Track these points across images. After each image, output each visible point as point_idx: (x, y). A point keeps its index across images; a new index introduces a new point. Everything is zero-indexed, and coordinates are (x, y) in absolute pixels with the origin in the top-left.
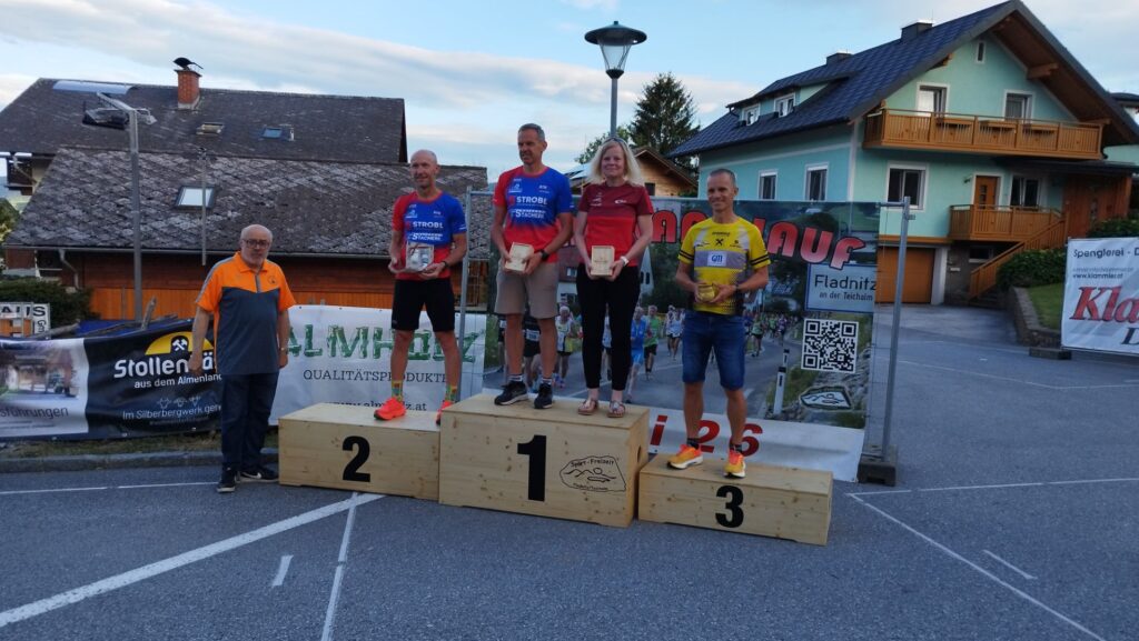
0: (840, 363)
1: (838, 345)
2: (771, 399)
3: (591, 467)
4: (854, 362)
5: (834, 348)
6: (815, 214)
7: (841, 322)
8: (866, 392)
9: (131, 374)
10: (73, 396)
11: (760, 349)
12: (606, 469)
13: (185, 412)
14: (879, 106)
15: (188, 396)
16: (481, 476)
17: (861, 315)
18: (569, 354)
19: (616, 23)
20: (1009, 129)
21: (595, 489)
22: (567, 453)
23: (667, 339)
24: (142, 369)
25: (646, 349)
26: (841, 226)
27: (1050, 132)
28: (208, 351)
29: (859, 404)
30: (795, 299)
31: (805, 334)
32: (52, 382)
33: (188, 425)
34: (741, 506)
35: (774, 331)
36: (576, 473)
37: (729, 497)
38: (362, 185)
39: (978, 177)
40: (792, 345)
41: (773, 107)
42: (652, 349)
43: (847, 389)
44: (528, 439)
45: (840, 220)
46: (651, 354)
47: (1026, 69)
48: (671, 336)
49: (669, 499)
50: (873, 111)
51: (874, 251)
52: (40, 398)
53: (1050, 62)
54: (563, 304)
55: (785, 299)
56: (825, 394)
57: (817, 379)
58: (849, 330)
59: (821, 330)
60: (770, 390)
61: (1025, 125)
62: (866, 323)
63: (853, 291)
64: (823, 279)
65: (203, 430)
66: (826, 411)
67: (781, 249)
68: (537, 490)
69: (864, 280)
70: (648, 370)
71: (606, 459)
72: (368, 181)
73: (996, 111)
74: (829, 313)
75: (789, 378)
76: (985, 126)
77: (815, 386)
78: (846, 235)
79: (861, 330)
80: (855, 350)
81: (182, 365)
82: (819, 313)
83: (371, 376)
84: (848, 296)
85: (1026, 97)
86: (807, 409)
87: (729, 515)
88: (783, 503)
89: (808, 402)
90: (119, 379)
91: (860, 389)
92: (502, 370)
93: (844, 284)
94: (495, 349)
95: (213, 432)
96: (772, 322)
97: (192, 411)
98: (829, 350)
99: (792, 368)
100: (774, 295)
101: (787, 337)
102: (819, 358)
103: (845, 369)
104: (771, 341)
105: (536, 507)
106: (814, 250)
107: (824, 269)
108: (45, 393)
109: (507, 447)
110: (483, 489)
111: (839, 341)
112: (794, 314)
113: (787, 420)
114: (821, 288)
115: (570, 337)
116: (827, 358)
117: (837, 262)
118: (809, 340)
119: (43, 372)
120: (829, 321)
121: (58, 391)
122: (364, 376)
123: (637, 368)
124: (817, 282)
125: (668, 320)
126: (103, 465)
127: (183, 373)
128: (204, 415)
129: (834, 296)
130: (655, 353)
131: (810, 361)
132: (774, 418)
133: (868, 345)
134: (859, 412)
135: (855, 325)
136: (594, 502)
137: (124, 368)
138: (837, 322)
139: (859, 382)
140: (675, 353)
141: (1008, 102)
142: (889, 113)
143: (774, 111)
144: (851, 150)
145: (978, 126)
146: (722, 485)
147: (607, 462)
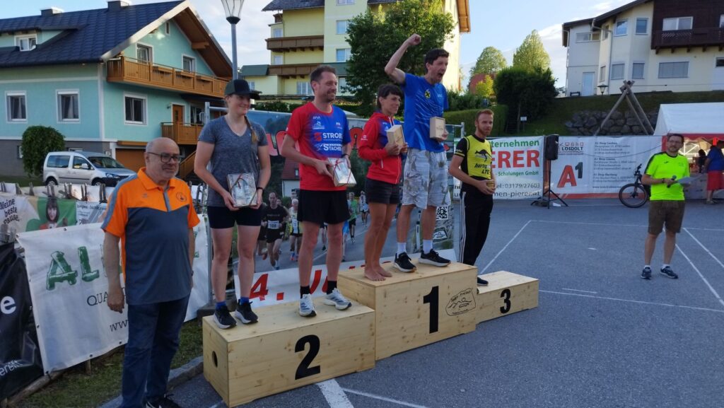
0: (442, 214)
3: (460, 298)
4: (447, 213)
8: (453, 228)
12: (467, 297)
14: (120, 54)
16: (403, 328)
20: (189, 78)
22: (449, 294)
23: (361, 213)
25: (350, 222)
27: (208, 82)
29: (451, 235)
34: (510, 299)
36: (454, 305)
37: (505, 296)
39: (174, 105)
41: (11, 42)
42: (353, 222)
43: (446, 228)
44: (428, 291)
46: (353, 226)
47: (190, 43)
48: (363, 211)
49: (481, 308)
50: (117, 57)
53: (204, 41)
54: (294, 197)
61: (197, 76)
68: (434, 327)
70: (352, 237)
73: (179, 65)
76: (178, 74)
85: (191, 59)
87: (505, 305)
91: (451, 228)
103: (444, 217)
109: (418, 301)
123: (346, 236)
125: (361, 201)
130: (355, 225)
134: (450, 239)
136: (462, 321)
139: (450, 224)
140: (366, 222)
141: (184, 61)
142: (126, 59)
143: (15, 45)
144: (99, 82)
145: (175, 74)
146: (502, 291)
147: (468, 293)
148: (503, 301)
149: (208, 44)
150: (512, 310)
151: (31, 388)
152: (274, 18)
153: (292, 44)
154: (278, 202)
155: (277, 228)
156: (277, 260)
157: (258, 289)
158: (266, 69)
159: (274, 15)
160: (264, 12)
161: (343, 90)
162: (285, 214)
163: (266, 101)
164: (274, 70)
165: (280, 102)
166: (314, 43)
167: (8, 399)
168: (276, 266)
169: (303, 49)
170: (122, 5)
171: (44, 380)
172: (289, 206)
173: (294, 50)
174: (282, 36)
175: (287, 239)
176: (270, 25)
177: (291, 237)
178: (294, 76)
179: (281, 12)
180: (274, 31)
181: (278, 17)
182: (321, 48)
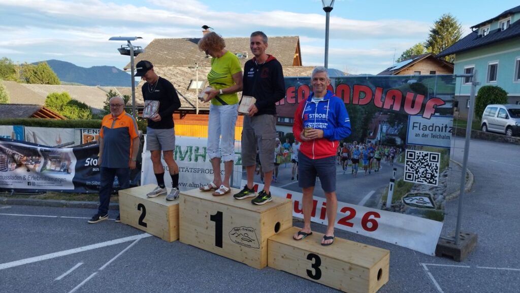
0: (428, 178)
1: (427, 167)
2: (385, 198)
3: (243, 232)
4: (437, 179)
5: (424, 169)
6: (413, 83)
7: (429, 153)
9: (91, 164)
10: (70, 173)
11: (379, 167)
12: (250, 234)
16: (196, 230)
17: (442, 149)
18: (278, 164)
21: (245, 245)
24: (95, 163)
26: (429, 91)
29: (440, 206)
30: (400, 137)
31: (406, 160)
32: (63, 167)
34: (320, 267)
35: (388, 156)
36: (237, 235)
40: (400, 166)
43: (432, 196)
44: (214, 213)
45: (428, 88)
49: (283, 257)
51: (451, 107)
52: (57, 173)
54: (277, 137)
55: (394, 137)
56: (418, 198)
57: (413, 188)
58: (434, 158)
59: (416, 157)
60: (385, 192)
62: (446, 154)
63: (437, 133)
64: (418, 125)
66: (418, 208)
67: (392, 106)
68: (219, 242)
69: (444, 126)
71: (250, 229)
74: (421, 147)
75: (396, 186)
77: (412, 192)
78: (432, 97)
79: (442, 158)
80: (438, 171)
82: (415, 146)
83: (193, 170)
84: (433, 136)
86: (406, 206)
88: (343, 269)
89: (408, 201)
90: (86, 166)
91: (440, 197)
93: (431, 128)
96: (386, 150)
98: (421, 170)
99: (399, 180)
100: (387, 135)
101: (395, 161)
102: (415, 175)
103: (431, 183)
104: (385, 162)
106: (412, 107)
107: (419, 119)
108: (60, 171)
110: (197, 237)
111: (427, 165)
112: (399, 146)
113: (394, 211)
114: (416, 130)
115: (279, 155)
116: (420, 175)
117: (427, 114)
118: (409, 163)
119: (60, 162)
120: (421, 152)
121: (64, 171)
124: (414, 127)
126: (66, 205)
129: (424, 136)
131: (410, 176)
132: (387, 210)
133: (446, 168)
134: (440, 210)
135: (438, 155)
136: (245, 252)
137: (89, 162)
138: (426, 153)
139: (440, 192)
143: (498, 28)
146: (310, 253)
147: (251, 231)
148: (311, 265)
150: (322, 280)
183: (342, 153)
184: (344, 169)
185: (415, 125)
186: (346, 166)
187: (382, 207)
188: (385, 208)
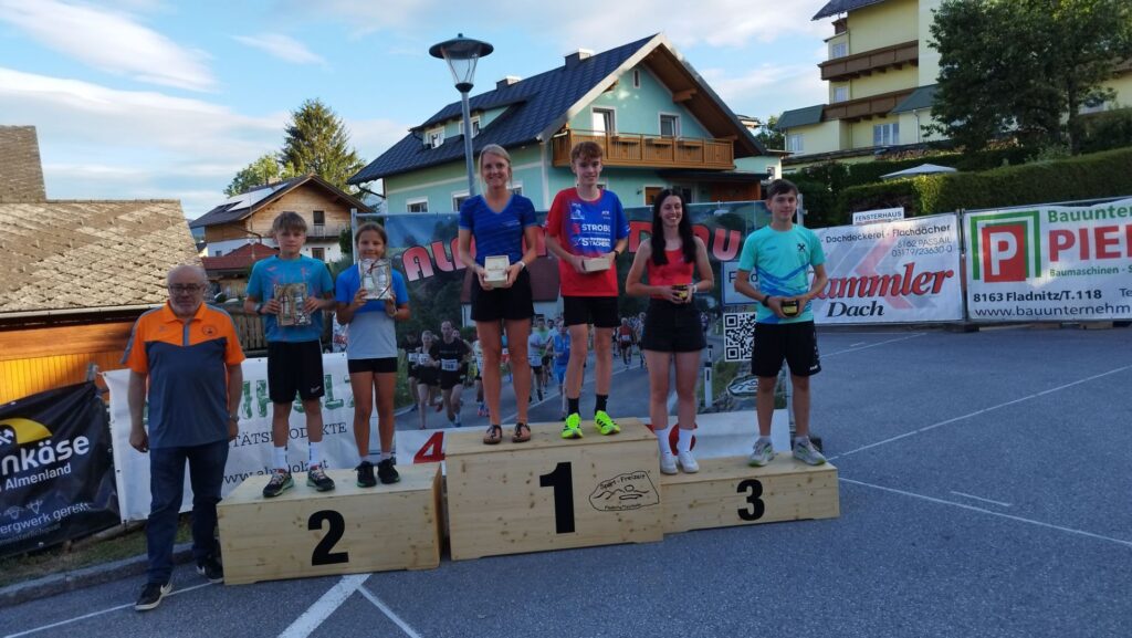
2: (702, 394)
3: (620, 485)
6: (724, 215)
12: (637, 484)
13: (26, 524)
14: (564, 127)
15: (24, 504)
16: (500, 519)
19: (460, 35)
20: (666, 146)
21: (628, 508)
22: (595, 476)
26: (748, 225)
27: (697, 148)
28: (44, 440)
30: (713, 296)
31: (725, 329)
33: (33, 540)
34: (761, 497)
36: (607, 494)
37: (750, 490)
38: (22, 228)
39: (647, 188)
40: (715, 340)
41: (458, 129)
44: (551, 468)
45: (747, 219)
47: (670, 92)
49: (691, 506)
50: (560, 132)
53: (690, 89)
56: (749, 382)
57: (741, 369)
59: (739, 323)
61: (679, 142)
65: (52, 543)
68: (565, 521)
71: (637, 474)
72: (30, 222)
73: (653, 130)
74: (745, 306)
75: (715, 371)
76: (649, 143)
77: (739, 376)
81: (10, 464)
82: (736, 307)
83: (259, 439)
85: (674, 118)
86: (735, 398)
87: (751, 509)
88: (799, 485)
89: (735, 391)
92: (416, 408)
94: (406, 386)
95: (69, 543)
97: (34, 522)
99: (717, 362)
102: (740, 349)
105: (567, 540)
106: (725, 249)
109: (528, 482)
110: (503, 533)
112: (713, 311)
113: (718, 411)
118: (730, 333)
120: (745, 314)
122: (252, 440)
127: (11, 474)
128: (55, 522)
131: (733, 353)
132: (707, 412)
136: (628, 521)
138: (751, 314)
141: (662, 122)
142: (573, 133)
143: (460, 133)
144: (543, 169)
145: (644, 144)
146: (740, 481)
147: (638, 477)
148: (745, 499)
149: (694, 91)
150: (766, 517)
151: (101, 535)
152: (833, 27)
153: (864, 65)
154: (455, 334)
155: (455, 369)
156: (458, 413)
157: (430, 451)
158: (820, 112)
159: (834, 23)
160: (815, 21)
161: (925, 132)
162: (467, 350)
163: (811, 164)
164: (834, 111)
165: (833, 164)
166: (902, 56)
167: (73, 541)
168: (456, 422)
169: (882, 70)
170: (582, 57)
171: (118, 528)
172: (472, 340)
173: (868, 73)
174: (847, 55)
175: (471, 385)
176: (826, 41)
177: (476, 382)
178: (868, 117)
179: (845, 15)
180: (833, 49)
181: (839, 25)
182: (915, 62)
183: (620, 336)
184: (626, 363)
185: (733, 275)
186: (630, 355)
187: (700, 409)
188: (703, 410)
